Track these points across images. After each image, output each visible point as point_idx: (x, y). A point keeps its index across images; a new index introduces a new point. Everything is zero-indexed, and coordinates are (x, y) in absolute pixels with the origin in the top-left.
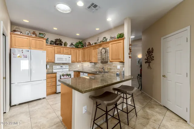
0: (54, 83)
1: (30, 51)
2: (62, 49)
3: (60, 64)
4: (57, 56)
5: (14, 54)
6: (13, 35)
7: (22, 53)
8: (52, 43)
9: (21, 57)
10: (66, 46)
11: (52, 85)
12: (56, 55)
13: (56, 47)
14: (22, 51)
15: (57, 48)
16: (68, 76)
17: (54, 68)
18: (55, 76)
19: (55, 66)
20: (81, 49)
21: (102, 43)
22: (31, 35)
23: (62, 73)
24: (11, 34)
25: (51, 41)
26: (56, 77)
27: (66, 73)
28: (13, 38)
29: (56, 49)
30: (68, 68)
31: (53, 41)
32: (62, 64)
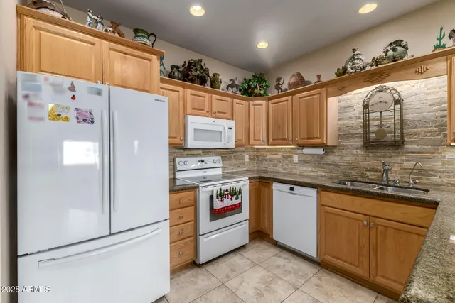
0: (189, 229)
1: (105, 94)
2: (207, 98)
3: (195, 152)
4: (194, 122)
5: (31, 104)
6: (30, 21)
7: (73, 98)
8: (176, 74)
9: (66, 119)
10: (219, 88)
11: (182, 237)
12: (191, 119)
13: (189, 91)
14: (72, 88)
15: (190, 94)
16: (234, 198)
17: (179, 168)
18: (192, 197)
19: (183, 159)
20: (263, 100)
21: (387, 64)
22: (106, 31)
23: (218, 188)
24: (19, 14)
25: (173, 67)
26: (195, 204)
27: (227, 187)
28: (31, 34)
29: (189, 97)
30: (221, 165)
31: (178, 68)
32: (200, 152)
